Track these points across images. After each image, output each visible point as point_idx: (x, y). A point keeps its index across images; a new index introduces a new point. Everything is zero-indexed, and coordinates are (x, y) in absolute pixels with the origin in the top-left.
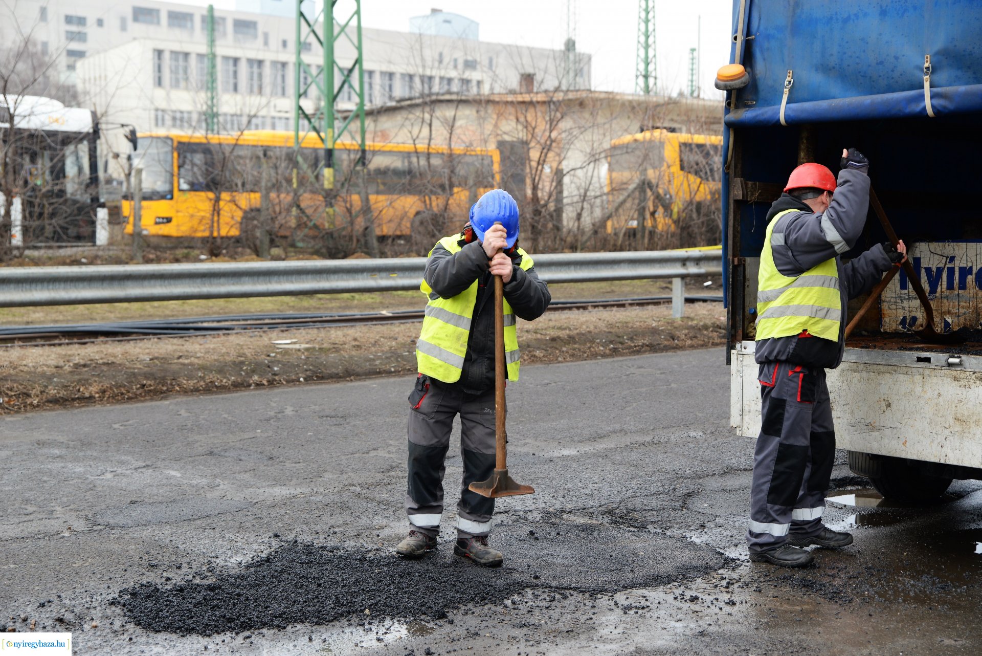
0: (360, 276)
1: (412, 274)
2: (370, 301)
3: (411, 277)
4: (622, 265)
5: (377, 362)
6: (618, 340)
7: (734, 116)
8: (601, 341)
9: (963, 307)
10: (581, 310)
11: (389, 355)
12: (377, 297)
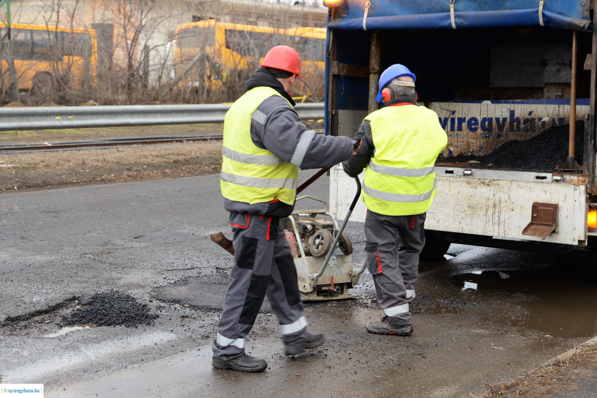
0: (49, 118)
1: (83, 117)
2: (29, 135)
3: (82, 119)
4: (217, 113)
5: (64, 177)
6: (217, 162)
7: (333, 23)
8: (206, 163)
9: (460, 142)
10: (179, 143)
11: (70, 172)
12: (34, 133)
